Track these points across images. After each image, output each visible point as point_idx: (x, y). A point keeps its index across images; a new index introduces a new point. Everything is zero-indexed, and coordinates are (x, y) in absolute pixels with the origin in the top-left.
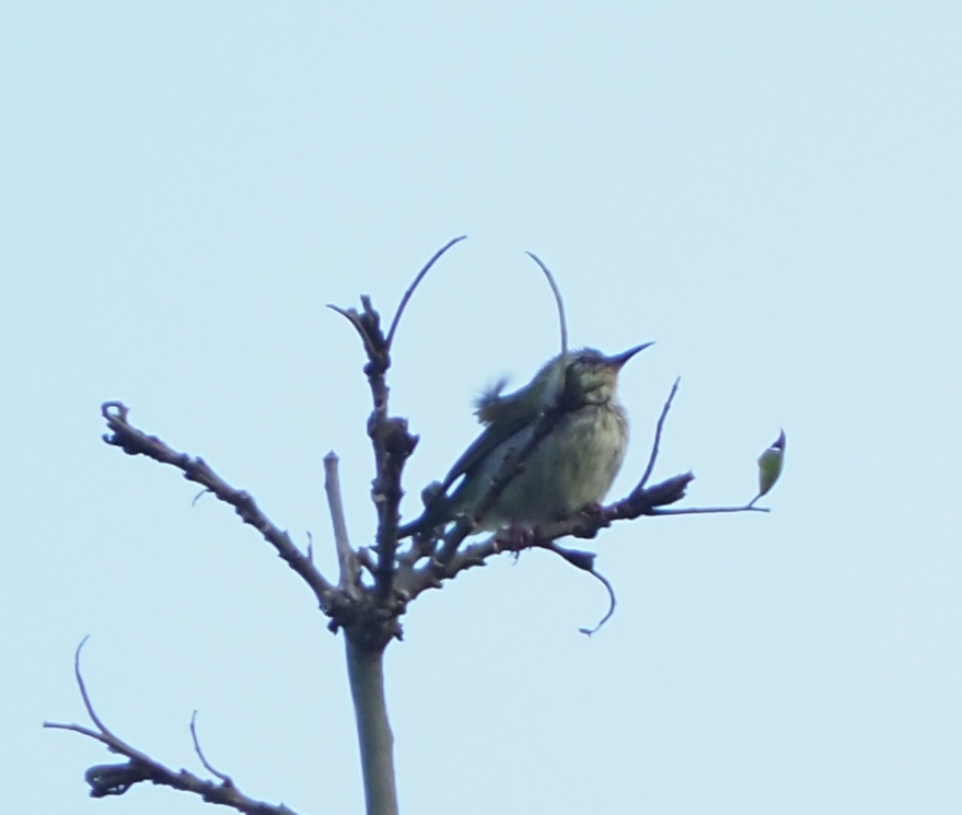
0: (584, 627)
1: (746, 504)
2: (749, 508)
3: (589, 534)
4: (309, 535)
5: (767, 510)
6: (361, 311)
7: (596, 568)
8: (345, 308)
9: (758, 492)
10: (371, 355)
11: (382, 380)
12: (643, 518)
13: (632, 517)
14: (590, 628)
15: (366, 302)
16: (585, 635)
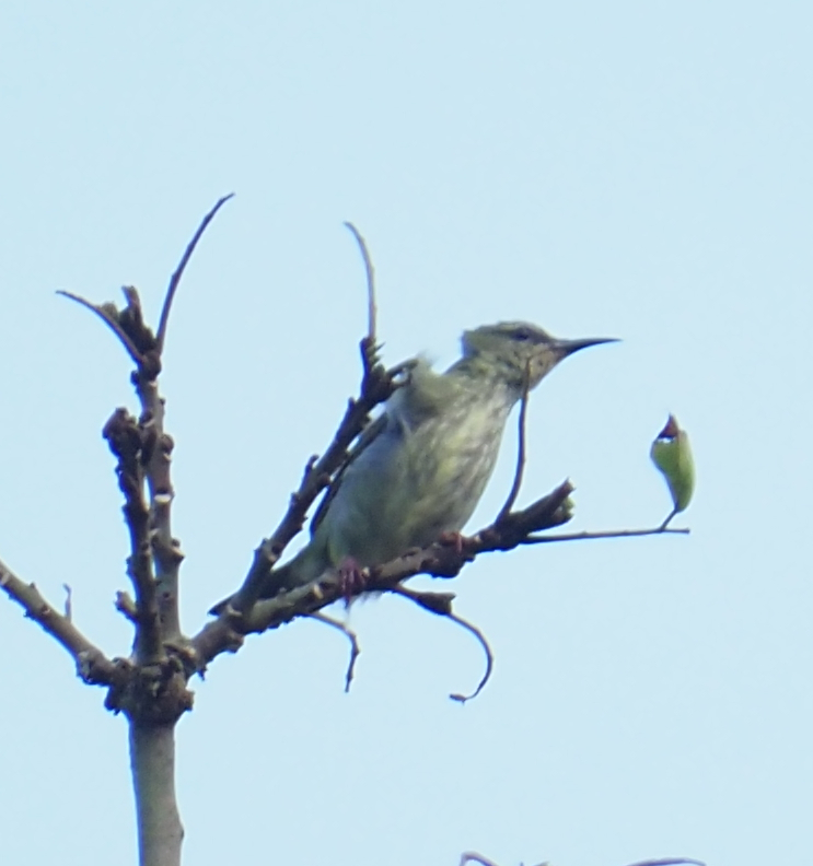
0: (456, 693)
1: (658, 525)
2: (662, 530)
3: (449, 571)
4: (68, 589)
5: (686, 531)
6: (122, 305)
7: (455, 610)
8: (99, 302)
9: (672, 508)
10: (136, 359)
11: (153, 391)
12: (520, 547)
13: (505, 547)
14: (465, 695)
15: (131, 294)
16: (459, 703)
